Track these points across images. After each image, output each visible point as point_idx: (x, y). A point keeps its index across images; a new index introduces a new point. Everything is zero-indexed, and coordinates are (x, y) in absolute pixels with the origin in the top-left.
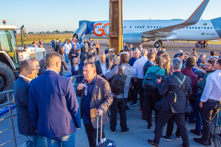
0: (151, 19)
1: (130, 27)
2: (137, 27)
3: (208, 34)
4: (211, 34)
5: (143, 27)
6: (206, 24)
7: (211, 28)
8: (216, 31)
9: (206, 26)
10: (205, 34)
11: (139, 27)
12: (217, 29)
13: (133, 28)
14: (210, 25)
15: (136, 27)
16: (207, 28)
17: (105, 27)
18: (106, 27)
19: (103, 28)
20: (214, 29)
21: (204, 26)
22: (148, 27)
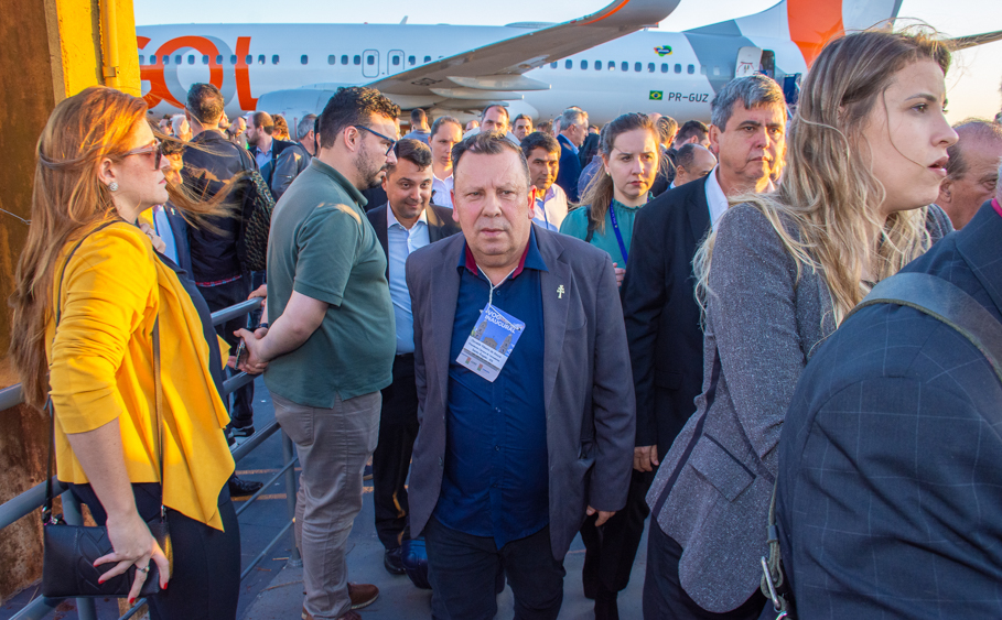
0: (406, 18)
1: (304, 59)
2: (338, 59)
3: (678, 97)
4: (692, 98)
5: (371, 60)
6: (666, 50)
7: (691, 69)
8: (711, 82)
9: (670, 60)
10: (666, 96)
11: (351, 60)
12: (717, 73)
13: (318, 62)
14: (685, 54)
15: (332, 59)
16: (671, 68)
17: (167, 59)
18: (172, 57)
19: (156, 67)
20: (702, 72)
21: (659, 60)
22: (396, 60)
